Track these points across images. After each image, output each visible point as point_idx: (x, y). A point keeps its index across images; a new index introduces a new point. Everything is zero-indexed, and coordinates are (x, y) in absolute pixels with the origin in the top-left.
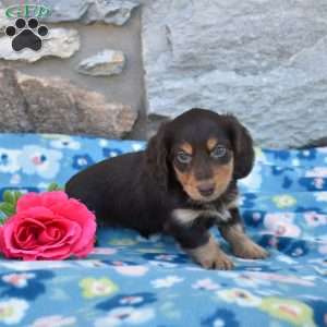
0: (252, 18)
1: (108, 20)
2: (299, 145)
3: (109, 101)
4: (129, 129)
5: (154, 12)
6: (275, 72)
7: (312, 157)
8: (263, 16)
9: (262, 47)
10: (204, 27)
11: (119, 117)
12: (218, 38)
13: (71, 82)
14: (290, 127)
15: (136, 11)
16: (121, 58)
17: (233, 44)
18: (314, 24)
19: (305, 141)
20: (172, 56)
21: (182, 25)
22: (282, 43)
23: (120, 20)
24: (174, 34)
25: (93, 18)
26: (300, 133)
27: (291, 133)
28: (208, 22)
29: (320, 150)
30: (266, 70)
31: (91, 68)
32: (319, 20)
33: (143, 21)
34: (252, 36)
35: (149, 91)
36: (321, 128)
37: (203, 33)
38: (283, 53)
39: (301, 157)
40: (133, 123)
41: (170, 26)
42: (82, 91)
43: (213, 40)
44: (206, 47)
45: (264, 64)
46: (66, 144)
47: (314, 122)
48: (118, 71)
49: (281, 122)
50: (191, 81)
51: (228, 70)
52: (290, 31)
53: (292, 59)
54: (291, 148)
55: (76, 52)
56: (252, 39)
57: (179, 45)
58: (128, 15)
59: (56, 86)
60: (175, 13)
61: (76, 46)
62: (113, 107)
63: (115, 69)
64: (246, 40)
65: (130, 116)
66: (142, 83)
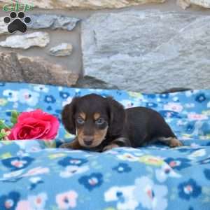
0: (137, 27)
1: (65, 28)
2: (160, 92)
3: (65, 69)
4: (74, 83)
5: (87, 24)
6: (148, 55)
7: (167, 97)
8: (143, 26)
9: (143, 42)
10: (113, 32)
11: (70, 77)
12: (120, 37)
13: (45, 59)
14: (156, 83)
15: (78, 23)
16: (70, 47)
17: (128, 40)
18: (169, 30)
19: (163, 90)
20: (97, 46)
21: (102, 30)
22: (153, 40)
23: (70, 27)
24: (98, 35)
25: (56, 27)
26: (160, 86)
27: (156, 86)
28: (115, 29)
29: (171, 94)
30: (144, 54)
31: (56, 52)
32: (171, 28)
33: (82, 28)
34: (137, 36)
35: (85, 64)
36: (171, 83)
37: (113, 34)
38: (153, 45)
39: (161, 97)
40: (76, 80)
41: (95, 30)
42: (51, 64)
43: (117, 38)
44: (114, 41)
45: (143, 51)
46: (41, 89)
47: (168, 80)
48: (69, 54)
49: (151, 80)
50: (106, 59)
51: (125, 54)
52: (157, 34)
53: (158, 48)
54: (157, 93)
55: (48, 44)
56: (137, 38)
57: (100, 41)
58: (74, 25)
59: (38, 61)
60: (98, 24)
61: (48, 41)
62: (66, 72)
63: (67, 53)
64: (134, 38)
65: (75, 76)
66: (81, 60)
